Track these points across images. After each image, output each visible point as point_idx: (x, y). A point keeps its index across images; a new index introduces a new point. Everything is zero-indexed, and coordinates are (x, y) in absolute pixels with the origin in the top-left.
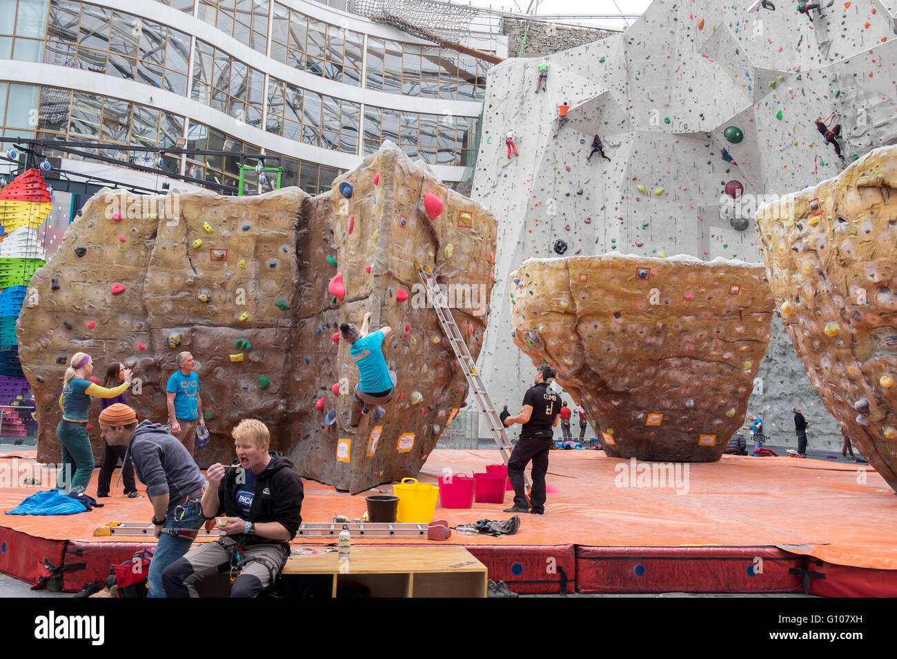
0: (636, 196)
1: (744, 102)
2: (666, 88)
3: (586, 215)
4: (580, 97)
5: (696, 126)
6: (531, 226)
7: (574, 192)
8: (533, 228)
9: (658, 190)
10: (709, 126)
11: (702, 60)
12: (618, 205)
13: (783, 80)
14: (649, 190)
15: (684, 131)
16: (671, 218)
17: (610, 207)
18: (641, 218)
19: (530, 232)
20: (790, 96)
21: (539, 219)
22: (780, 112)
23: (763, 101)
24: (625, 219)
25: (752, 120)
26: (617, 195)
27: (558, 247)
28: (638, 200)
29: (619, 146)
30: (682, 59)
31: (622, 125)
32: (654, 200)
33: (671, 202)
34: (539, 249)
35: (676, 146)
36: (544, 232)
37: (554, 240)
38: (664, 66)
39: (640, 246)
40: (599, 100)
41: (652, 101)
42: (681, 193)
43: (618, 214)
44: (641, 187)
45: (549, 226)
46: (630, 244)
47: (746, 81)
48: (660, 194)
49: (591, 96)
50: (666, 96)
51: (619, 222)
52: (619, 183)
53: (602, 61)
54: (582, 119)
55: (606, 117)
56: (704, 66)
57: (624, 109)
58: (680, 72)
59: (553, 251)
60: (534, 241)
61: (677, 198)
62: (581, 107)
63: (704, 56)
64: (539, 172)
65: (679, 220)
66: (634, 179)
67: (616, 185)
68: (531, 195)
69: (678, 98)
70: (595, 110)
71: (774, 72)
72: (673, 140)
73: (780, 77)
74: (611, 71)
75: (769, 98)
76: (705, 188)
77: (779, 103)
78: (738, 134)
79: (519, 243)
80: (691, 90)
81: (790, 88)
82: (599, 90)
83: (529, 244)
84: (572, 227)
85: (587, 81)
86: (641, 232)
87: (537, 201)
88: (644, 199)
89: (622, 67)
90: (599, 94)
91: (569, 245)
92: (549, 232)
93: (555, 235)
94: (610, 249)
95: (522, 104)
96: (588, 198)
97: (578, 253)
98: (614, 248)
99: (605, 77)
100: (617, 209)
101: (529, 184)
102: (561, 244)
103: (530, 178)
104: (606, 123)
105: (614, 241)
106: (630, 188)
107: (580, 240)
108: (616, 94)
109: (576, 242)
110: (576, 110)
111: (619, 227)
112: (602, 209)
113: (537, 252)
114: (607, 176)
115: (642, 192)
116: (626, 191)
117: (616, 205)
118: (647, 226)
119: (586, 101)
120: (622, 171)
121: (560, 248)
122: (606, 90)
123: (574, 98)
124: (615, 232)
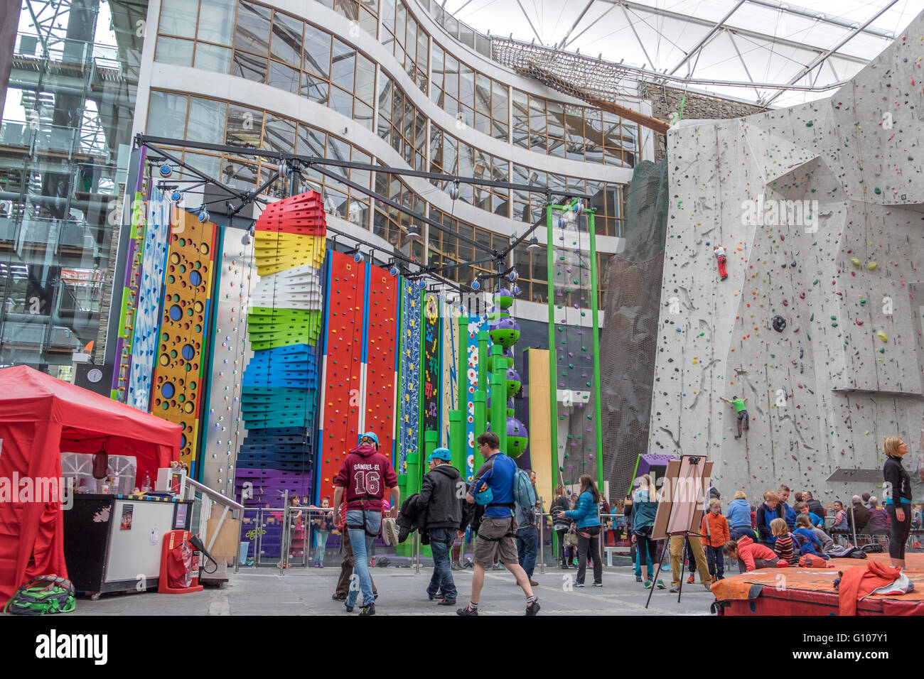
0: (851, 270)
2: (877, 156)
3: (800, 289)
4: (789, 162)
6: (749, 299)
7: (789, 264)
8: (751, 302)
9: (872, 264)
12: (836, 279)
14: (863, 264)
15: (902, 203)
16: (885, 295)
17: (826, 281)
18: (857, 294)
19: (749, 306)
21: (757, 292)
24: (844, 294)
26: (833, 269)
27: (778, 323)
28: (853, 274)
29: (829, 216)
30: (898, 126)
31: (833, 194)
32: (869, 276)
33: (884, 278)
34: (758, 325)
35: (889, 218)
36: (762, 306)
37: (772, 315)
38: (875, 133)
39: (860, 324)
40: (810, 166)
41: (861, 170)
42: (893, 269)
43: (837, 288)
44: (856, 261)
45: (766, 300)
46: (852, 323)
48: (872, 270)
49: (801, 161)
50: (877, 165)
51: (838, 297)
52: (835, 255)
53: (810, 125)
54: (791, 185)
55: (814, 185)
57: (837, 177)
58: (894, 140)
59: (772, 327)
60: (752, 317)
61: (889, 274)
62: (793, 172)
64: (755, 240)
66: (849, 252)
67: (830, 258)
68: (746, 266)
69: (892, 168)
70: (804, 177)
72: (886, 212)
74: (821, 136)
76: (918, 264)
79: (737, 318)
80: (910, 159)
82: (808, 155)
83: (747, 319)
84: (790, 301)
85: (793, 146)
86: (859, 309)
87: (754, 272)
88: (859, 273)
89: (833, 132)
90: (810, 159)
91: (788, 322)
92: (767, 307)
93: (773, 310)
94: (829, 328)
95: (718, 167)
96: (800, 272)
97: (796, 331)
98: (835, 326)
99: (814, 142)
100: (834, 283)
101: (742, 254)
102: (780, 321)
103: (742, 247)
104: (813, 191)
105: (834, 319)
106: (846, 262)
107: (798, 317)
108: (828, 161)
109: (795, 319)
110: (788, 175)
111: (838, 303)
112: (815, 284)
113: (756, 329)
114: (817, 248)
115: (856, 265)
116: (842, 265)
117: (833, 280)
118: (864, 302)
119: (798, 166)
120: (837, 242)
121: (779, 325)
122: (817, 156)
123: (783, 162)
124: (835, 308)
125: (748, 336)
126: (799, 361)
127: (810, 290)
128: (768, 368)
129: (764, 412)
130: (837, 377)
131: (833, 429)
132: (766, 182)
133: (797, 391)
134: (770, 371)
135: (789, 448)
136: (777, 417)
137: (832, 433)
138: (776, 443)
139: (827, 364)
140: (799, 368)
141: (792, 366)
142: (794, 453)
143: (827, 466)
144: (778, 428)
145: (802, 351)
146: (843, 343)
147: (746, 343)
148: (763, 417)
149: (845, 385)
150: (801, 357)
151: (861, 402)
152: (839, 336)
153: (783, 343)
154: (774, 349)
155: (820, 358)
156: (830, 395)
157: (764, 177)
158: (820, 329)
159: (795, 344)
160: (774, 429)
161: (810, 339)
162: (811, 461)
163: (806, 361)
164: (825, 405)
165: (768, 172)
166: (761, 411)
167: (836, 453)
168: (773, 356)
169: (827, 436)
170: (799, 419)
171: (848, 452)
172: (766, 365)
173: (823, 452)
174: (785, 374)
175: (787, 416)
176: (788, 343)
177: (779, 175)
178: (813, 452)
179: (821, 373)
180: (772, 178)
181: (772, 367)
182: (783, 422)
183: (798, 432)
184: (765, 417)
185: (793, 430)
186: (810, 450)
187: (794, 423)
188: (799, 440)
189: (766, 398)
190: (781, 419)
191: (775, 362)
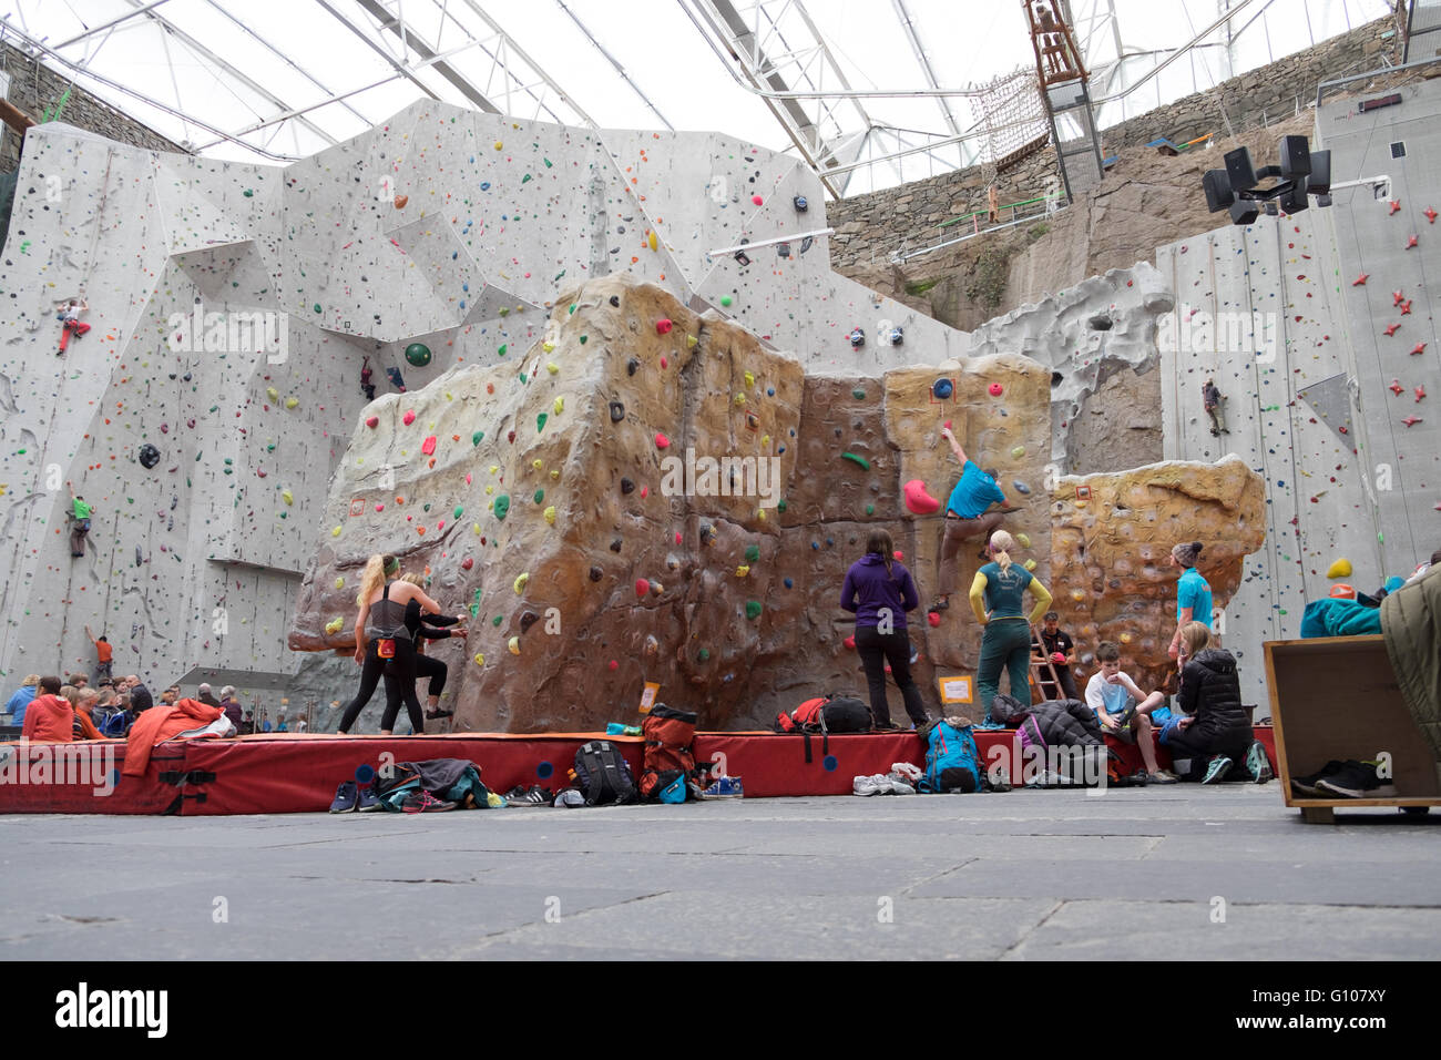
0: (264, 403)
1: (446, 320)
2: (326, 264)
3: (191, 415)
4: (209, 235)
5: (363, 328)
6: (111, 413)
7: (181, 376)
8: (113, 418)
9: (293, 401)
10: (385, 333)
11: (390, 247)
12: (242, 410)
13: (521, 311)
14: (281, 398)
15: (343, 330)
16: (301, 444)
17: (228, 410)
18: (266, 436)
19: (108, 422)
20: (526, 332)
21: (125, 406)
22: (505, 346)
23: (479, 327)
24: (249, 432)
25: (450, 344)
26: (241, 396)
27: (148, 455)
28: (266, 408)
30: (358, 234)
31: (261, 296)
32: (284, 414)
33: (304, 422)
34: (117, 452)
35: (323, 347)
36: (128, 427)
37: (141, 443)
38: (330, 234)
39: (263, 476)
40: (236, 249)
41: (304, 275)
42: (316, 412)
43: (241, 423)
44: (273, 392)
45: (138, 418)
46: (251, 472)
47: (460, 296)
48: (292, 408)
49: (227, 239)
50: (324, 275)
51: (240, 435)
52: (246, 378)
53: (248, 195)
54: (207, 268)
55: (237, 276)
56: (391, 255)
57: (271, 274)
58: (350, 250)
59: (138, 460)
60: (110, 439)
61: (311, 419)
62: (213, 250)
63: (393, 242)
64: (137, 329)
65: (310, 449)
66: (267, 378)
67: (240, 380)
68: (116, 364)
69: (341, 284)
70: (227, 261)
71: (514, 299)
72: (320, 338)
73: (520, 307)
74: (261, 214)
75: (493, 325)
76: (348, 413)
77: (505, 335)
78: (426, 356)
79: (86, 437)
80: (364, 280)
81: (530, 324)
82: (238, 235)
83: (103, 442)
84: (172, 428)
85: (220, 215)
86: (265, 456)
87: (125, 375)
88: (274, 409)
89: (277, 213)
90: (239, 240)
91: (163, 456)
92: (136, 428)
93: (145, 436)
94: (220, 474)
95: (101, 209)
96: (194, 390)
97: (173, 471)
98: (228, 472)
99: (250, 219)
100: (238, 415)
101: (113, 345)
102: (151, 453)
103: (115, 335)
104: (235, 285)
105: (228, 463)
106: (260, 390)
107: (179, 451)
108: (263, 250)
109: (174, 453)
110: (204, 252)
111: (239, 443)
112: (212, 411)
113: (113, 458)
114: (225, 362)
115: (272, 398)
116: (254, 393)
117: (237, 410)
118: (273, 448)
119: (221, 244)
120: (253, 361)
121: (149, 458)
122: (249, 238)
123: (202, 232)
124: (233, 449)
125: (98, 466)
126: (169, 512)
127: (203, 419)
128: (120, 516)
129: (102, 580)
130: (219, 541)
131: (199, 613)
132: (171, 253)
133: (157, 553)
134: (122, 520)
135: (130, 635)
136: (120, 588)
137: (197, 618)
138: (111, 626)
139: (208, 522)
140: (167, 522)
141: (156, 519)
142: (136, 642)
143: (180, 664)
144: (118, 605)
145: (175, 500)
146: (235, 497)
147: (92, 475)
148: (98, 588)
149: (226, 554)
150: (172, 508)
151: (245, 579)
152: (232, 487)
153: (150, 485)
154: (135, 490)
155: (199, 513)
156: (203, 565)
157: (169, 245)
158: (207, 473)
159: (167, 488)
160: (112, 605)
161: (190, 485)
162: (160, 654)
163: (178, 515)
164: (193, 579)
165: (177, 239)
166: (96, 578)
167: (197, 645)
168: (131, 501)
169: (188, 621)
170: (152, 595)
171: (214, 645)
172: (118, 512)
173: (179, 644)
174: (144, 529)
175: (135, 589)
176: (157, 486)
177: (191, 248)
178: (165, 642)
179: (197, 533)
180: (181, 250)
181: (126, 516)
182: (127, 596)
183: (148, 612)
184: (102, 587)
185: (141, 609)
186: (159, 640)
187: (144, 599)
188: (147, 625)
189: (108, 560)
190: (126, 592)
191: (132, 509)
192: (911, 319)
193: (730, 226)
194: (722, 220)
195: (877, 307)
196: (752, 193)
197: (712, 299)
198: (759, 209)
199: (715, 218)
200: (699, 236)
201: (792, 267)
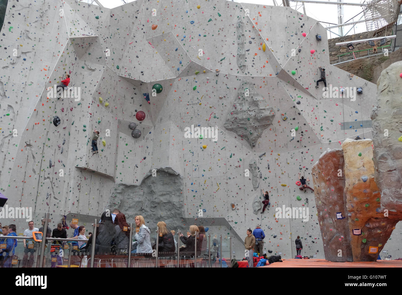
0: (98, 103)
1: (171, 75)
2: (122, 50)
3: (71, 105)
4: (83, 32)
5: (136, 76)
6: (44, 101)
8: (45, 103)
9: (107, 104)
10: (146, 79)
11: (147, 44)
12: (90, 105)
13: (205, 73)
14: (103, 102)
15: (128, 77)
16: (109, 121)
17: (85, 105)
18: (97, 117)
19: (43, 105)
20: (206, 81)
21: (49, 99)
22: (196, 86)
23: (185, 78)
24: (92, 115)
25: (171, 85)
26: (90, 100)
27: (56, 120)
28: (98, 106)
29: (93, 70)
30: (135, 39)
31: (99, 59)
32: (104, 109)
33: (110, 113)
34: (45, 118)
35: (118, 83)
36: (50, 108)
37: (54, 115)
38: (125, 38)
40: (92, 39)
41: (114, 53)
42: (114, 109)
43: (90, 110)
44: (101, 99)
45: (53, 105)
47: (177, 65)
48: (106, 106)
49: (89, 35)
50: (121, 54)
51: (89, 115)
52: (92, 92)
53: (97, 18)
54: (81, 45)
55: (91, 51)
56: (149, 48)
57: (103, 51)
58: (132, 45)
59: (53, 122)
60: (43, 112)
61: (112, 112)
62: (84, 38)
63: (149, 43)
64: (56, 67)
65: (111, 124)
66: (99, 93)
67: (90, 93)
68: (47, 81)
69: (128, 58)
70: (88, 44)
71: (202, 68)
72: (118, 79)
73: (205, 71)
74: (102, 26)
75: (191, 78)
76: (125, 110)
77: (196, 82)
78: (161, 89)
79: (35, 110)
80: (137, 57)
81: (208, 78)
82: (93, 34)
83: (40, 113)
84: (65, 110)
85: (86, 25)
86: (97, 125)
87: (51, 86)
88: (101, 106)
89: (107, 27)
90: (93, 36)
91: (61, 121)
92: (53, 109)
93: (56, 112)
94: (81, 131)
97: (64, 128)
98: (85, 131)
99: (98, 28)
100: (89, 107)
101: (46, 72)
102: (58, 120)
103: (47, 68)
104: (89, 54)
105: (85, 127)
106: (97, 98)
107: (67, 120)
108: (101, 41)
109: (65, 121)
110: (81, 38)
111: (89, 119)
112: (79, 105)
113: (44, 120)
114: (84, 85)
115: (101, 101)
116: (94, 98)
117: (89, 105)
118: (100, 122)
119: (87, 36)
120: (95, 86)
121: (56, 122)
122: (97, 36)
123: (80, 30)
124: (86, 121)
125: (38, 124)
126: (62, 146)
127: (75, 107)
128: (45, 146)
129: (37, 173)
130: (80, 159)
131: (71, 189)
132: (70, 37)
133: (57, 163)
134: (46, 148)
135: (46, 197)
136: (43, 177)
137: (70, 191)
138: (39, 193)
139: (76, 151)
140: (61, 150)
141: (57, 148)
142: (48, 201)
143: (63, 211)
144: (42, 184)
145: (65, 141)
146: (87, 141)
147: (36, 127)
148: (35, 176)
149: (83, 165)
150: (63, 144)
151: (87, 175)
152: (86, 137)
153: (56, 133)
154: (51, 136)
155: (72, 146)
156: (74, 169)
157: (69, 34)
158: (76, 130)
159: (62, 135)
160: (40, 184)
161: (69, 135)
162: (56, 206)
163: (65, 147)
164: (69, 175)
165: (72, 32)
166: (35, 172)
167: (70, 203)
168: (49, 140)
169: (67, 193)
170: (54, 181)
171: (76, 203)
172: (44, 144)
173: (63, 202)
174: (53, 152)
175: (48, 178)
176: (59, 134)
177: (77, 36)
178: (58, 201)
179: (71, 156)
180: (73, 36)
181: (47, 146)
182: (46, 180)
183: (53, 188)
184: (37, 176)
185: (50, 187)
186: (56, 200)
187: (51, 182)
188: (52, 193)
189: (39, 164)
190: (45, 179)
191: (49, 143)
192: (366, 84)
193: (294, 43)
194: (292, 41)
195: (351, 79)
196: (302, 32)
197: (288, 71)
198: (305, 38)
199: (289, 40)
200: (284, 47)
201: (315, 62)
